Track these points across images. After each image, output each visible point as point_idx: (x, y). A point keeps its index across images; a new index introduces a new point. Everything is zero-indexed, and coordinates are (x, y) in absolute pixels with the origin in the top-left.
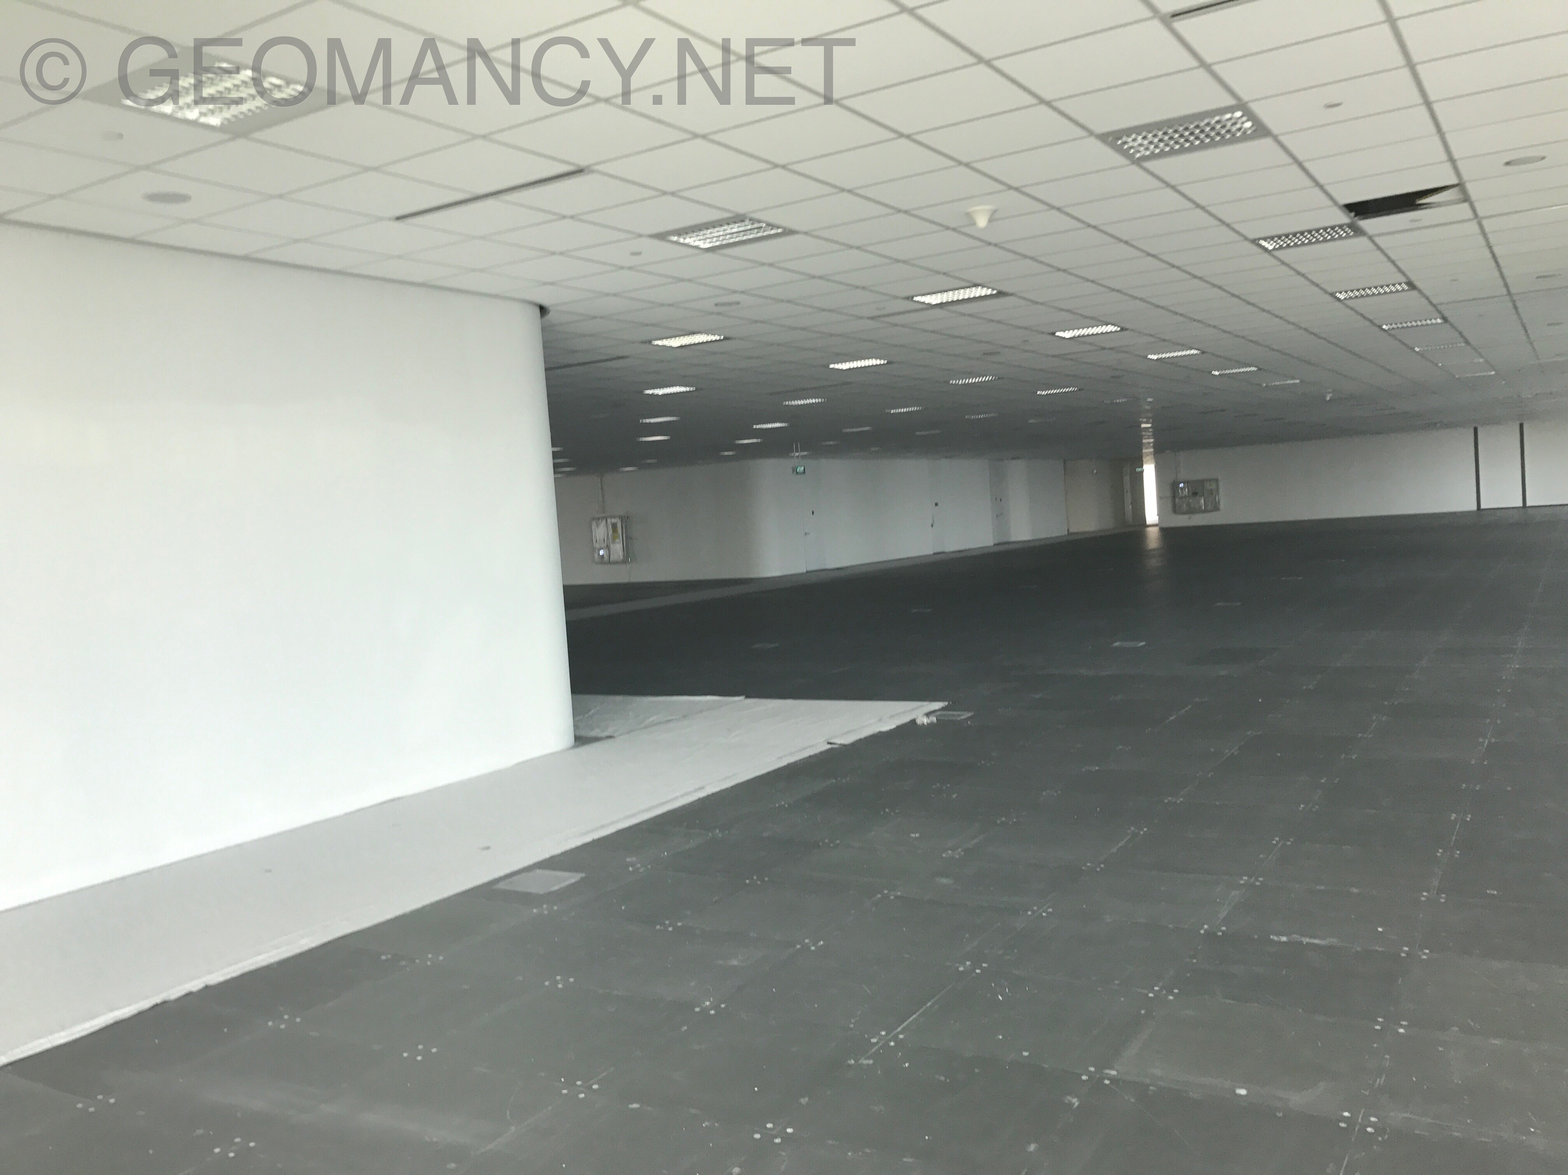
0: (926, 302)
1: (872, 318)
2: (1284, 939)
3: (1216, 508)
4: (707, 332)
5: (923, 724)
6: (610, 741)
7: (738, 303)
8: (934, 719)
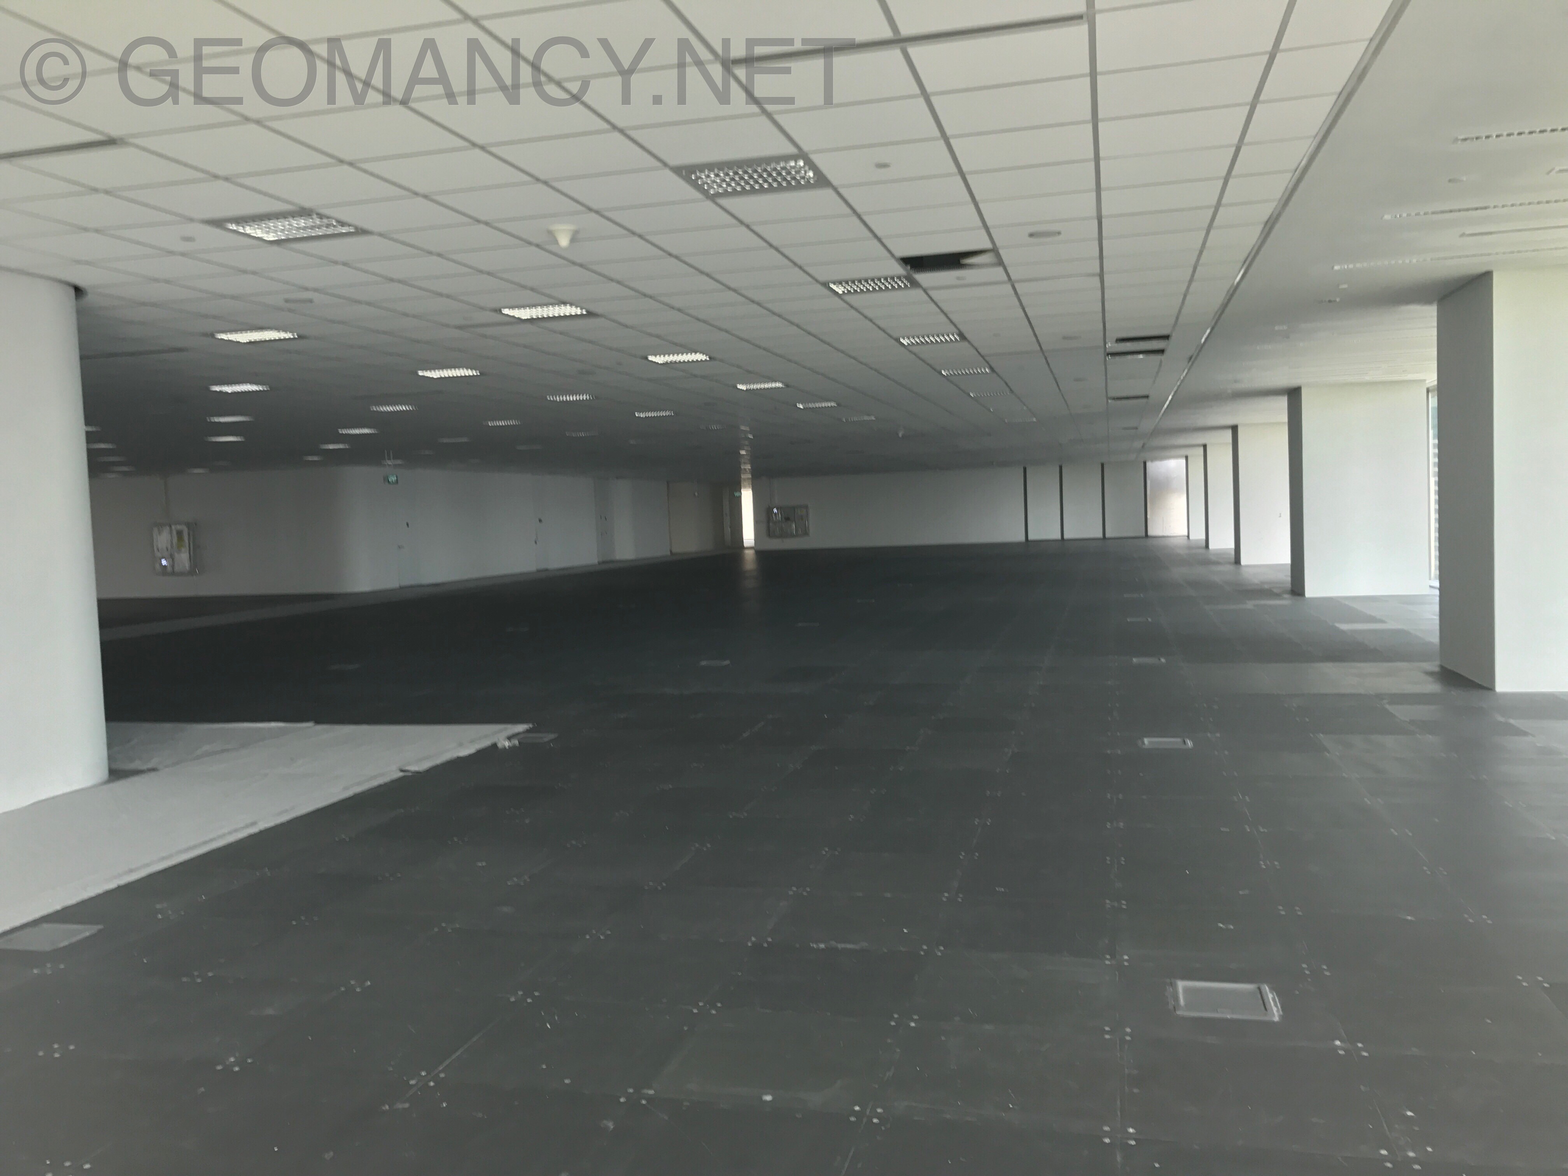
0: (517, 316)
1: (460, 327)
2: (822, 946)
3: (806, 533)
4: (278, 329)
5: (505, 748)
6: (153, 774)
7: (311, 301)
8: (516, 742)
